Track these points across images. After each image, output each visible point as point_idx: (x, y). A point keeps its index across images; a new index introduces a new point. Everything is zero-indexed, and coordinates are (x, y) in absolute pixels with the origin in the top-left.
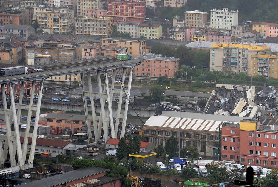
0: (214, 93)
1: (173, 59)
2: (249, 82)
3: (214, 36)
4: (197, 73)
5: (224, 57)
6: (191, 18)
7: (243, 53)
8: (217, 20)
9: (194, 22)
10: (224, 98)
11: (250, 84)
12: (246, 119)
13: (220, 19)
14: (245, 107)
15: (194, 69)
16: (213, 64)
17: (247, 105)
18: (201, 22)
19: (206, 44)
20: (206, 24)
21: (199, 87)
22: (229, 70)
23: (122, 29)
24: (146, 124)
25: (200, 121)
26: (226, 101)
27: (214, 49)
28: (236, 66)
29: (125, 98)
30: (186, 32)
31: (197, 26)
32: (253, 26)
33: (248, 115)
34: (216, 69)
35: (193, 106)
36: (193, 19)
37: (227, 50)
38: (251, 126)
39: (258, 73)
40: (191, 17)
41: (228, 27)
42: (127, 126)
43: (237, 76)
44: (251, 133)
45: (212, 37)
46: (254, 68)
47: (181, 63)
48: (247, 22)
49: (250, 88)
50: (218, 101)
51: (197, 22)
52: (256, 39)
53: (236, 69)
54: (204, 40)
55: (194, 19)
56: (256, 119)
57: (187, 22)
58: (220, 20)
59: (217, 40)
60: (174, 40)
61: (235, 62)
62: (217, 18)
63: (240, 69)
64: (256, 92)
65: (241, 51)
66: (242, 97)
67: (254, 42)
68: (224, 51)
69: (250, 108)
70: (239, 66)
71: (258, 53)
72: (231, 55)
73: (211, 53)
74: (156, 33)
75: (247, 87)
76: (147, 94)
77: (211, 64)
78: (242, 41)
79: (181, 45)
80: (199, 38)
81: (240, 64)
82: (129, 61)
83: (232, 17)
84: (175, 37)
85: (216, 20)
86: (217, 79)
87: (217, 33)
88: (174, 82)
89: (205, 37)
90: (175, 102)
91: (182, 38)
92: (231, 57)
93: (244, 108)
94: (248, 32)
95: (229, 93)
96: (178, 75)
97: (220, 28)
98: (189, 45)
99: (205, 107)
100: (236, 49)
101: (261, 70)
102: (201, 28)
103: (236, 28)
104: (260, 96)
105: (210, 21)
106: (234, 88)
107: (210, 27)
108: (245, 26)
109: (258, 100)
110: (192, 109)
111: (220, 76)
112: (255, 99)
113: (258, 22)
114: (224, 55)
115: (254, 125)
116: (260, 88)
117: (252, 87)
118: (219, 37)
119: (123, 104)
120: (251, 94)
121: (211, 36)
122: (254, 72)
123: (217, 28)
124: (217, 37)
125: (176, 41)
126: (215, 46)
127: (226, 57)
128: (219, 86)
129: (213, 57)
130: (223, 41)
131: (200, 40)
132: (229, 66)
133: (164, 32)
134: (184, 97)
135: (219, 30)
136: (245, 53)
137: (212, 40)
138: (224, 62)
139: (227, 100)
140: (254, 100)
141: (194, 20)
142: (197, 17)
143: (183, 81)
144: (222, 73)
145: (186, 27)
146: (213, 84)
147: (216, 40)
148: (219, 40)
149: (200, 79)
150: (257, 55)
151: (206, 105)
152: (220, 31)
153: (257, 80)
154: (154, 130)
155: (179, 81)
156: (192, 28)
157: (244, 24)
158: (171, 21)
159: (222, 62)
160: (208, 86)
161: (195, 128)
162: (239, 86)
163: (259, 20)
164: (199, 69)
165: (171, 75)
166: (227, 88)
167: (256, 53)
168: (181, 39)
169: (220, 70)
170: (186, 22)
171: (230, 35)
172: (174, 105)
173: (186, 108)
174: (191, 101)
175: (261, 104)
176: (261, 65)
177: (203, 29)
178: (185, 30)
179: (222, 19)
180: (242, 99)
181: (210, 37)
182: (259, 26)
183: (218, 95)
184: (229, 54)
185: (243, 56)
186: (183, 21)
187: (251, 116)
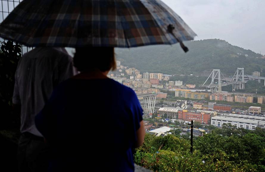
0: (176, 102)
1: (166, 93)
11: (185, 100)
12: (185, 109)
15: (171, 96)
18: (173, 84)
19: (174, 90)
21: (172, 101)
23: (153, 86)
24: (159, 110)
25: (173, 109)
27: (176, 91)
29: (154, 103)
32: (186, 85)
33: (185, 108)
34: (177, 96)
36: (171, 83)
37: (179, 91)
38: (186, 111)
39: (188, 97)
41: (180, 85)
42: (154, 110)
44: (186, 113)
47: (168, 94)
50: (177, 104)
52: (187, 88)
56: (187, 109)
57: (169, 84)
63: (183, 96)
66: (183, 103)
69: (186, 106)
71: (187, 92)
73: (176, 92)
74: (161, 87)
76: (159, 102)
77: (175, 95)
78: (183, 89)
80: (172, 88)
82: (155, 94)
85: (177, 83)
87: (177, 87)
90: (166, 104)
92: (181, 93)
93: (184, 106)
94: (185, 87)
95: (180, 102)
96: (167, 97)
97: (178, 85)
98: (170, 90)
99: (174, 106)
100: (182, 91)
103: (182, 86)
105: (175, 84)
109: (188, 104)
110: (171, 106)
111: (178, 98)
115: (187, 111)
116: (188, 101)
119: (153, 105)
120: (186, 102)
121: (175, 88)
125: (167, 89)
128: (177, 100)
132: (180, 95)
133: (164, 86)
134: (169, 103)
136: (184, 92)
139: (180, 104)
148: (177, 89)
153: (187, 99)
154: (161, 112)
155: (167, 99)
156: (170, 86)
157: (184, 85)
158: (165, 84)
159: (178, 94)
160: (175, 100)
161: (171, 111)
162: (183, 100)
165: (165, 98)
169: (178, 96)
171: (180, 87)
173: (169, 106)
176: (188, 95)
177: (173, 86)
182: (188, 85)
187: (186, 108)
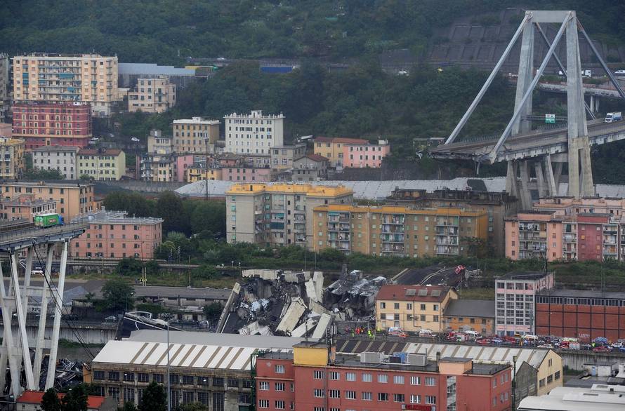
0: (237, 288)
1: (151, 221)
2: (310, 263)
3: (234, 170)
4: (200, 248)
5: (257, 213)
6: (186, 134)
7: (295, 204)
8: (239, 136)
9: (192, 142)
10: (259, 299)
11: (312, 268)
12: (306, 343)
13: (245, 133)
14: (303, 315)
15: (193, 239)
16: (234, 228)
17: (308, 311)
18: (206, 141)
19: (218, 186)
20: (217, 146)
21: (206, 277)
22: (268, 240)
23: (43, 162)
24: (97, 359)
25: (211, 349)
26: (263, 305)
27: (234, 197)
28: (282, 231)
29: (52, 305)
30: (175, 163)
31: (198, 150)
32: (315, 145)
33: (310, 333)
34: (241, 239)
35: (195, 317)
36: (189, 135)
37: (261, 199)
38: (318, 357)
39: (328, 244)
40: (186, 131)
41: (263, 151)
42: (59, 366)
43: (285, 252)
44: (318, 370)
45: (230, 171)
46: (321, 234)
47: (166, 228)
48: (303, 138)
49: (312, 276)
50: (247, 306)
51: (197, 142)
52: (321, 172)
53: (282, 236)
54: (213, 179)
55: (192, 135)
56: (326, 341)
57: (177, 143)
58: (245, 136)
59: (241, 179)
60: (150, 181)
61: (279, 222)
62: (240, 133)
63: (291, 236)
64: (326, 284)
65: (291, 199)
66: (296, 296)
67: (318, 179)
68: (256, 200)
69: (314, 318)
70: (289, 232)
71: (326, 202)
72: (271, 208)
73: (230, 205)
74: (113, 167)
75: (307, 274)
76: (99, 295)
77: (229, 229)
78: (293, 177)
79: (166, 191)
80: (203, 176)
81: (291, 227)
82: (58, 229)
83: (270, 130)
84: (152, 176)
85: (237, 135)
86: (242, 259)
87: (241, 164)
88: (153, 269)
89: (215, 172)
90: (156, 310)
91: (167, 176)
92: (272, 211)
93: (301, 318)
94: (305, 160)
95: (269, 288)
96: (161, 253)
97: (245, 152)
98: (182, 190)
99: (219, 319)
100: (282, 194)
101: (334, 238)
102: (207, 154)
103: (280, 152)
104: (333, 292)
105: (224, 139)
106: (279, 278)
107: (226, 150)
108: (297, 146)
109: (330, 300)
110: (194, 325)
111: (248, 253)
112: (323, 300)
113: (326, 136)
114: (256, 208)
115: (325, 352)
116: (334, 275)
117: (316, 273)
118: (244, 172)
119: (50, 318)
120: (315, 286)
121: (228, 170)
122: (321, 243)
123: (240, 152)
124: (241, 170)
125: (155, 182)
126: (238, 189)
127: (260, 212)
128: (248, 273)
129: (233, 214)
130: (253, 179)
131: (204, 179)
132: (268, 231)
133: (130, 164)
134: (175, 298)
135: (245, 156)
136: (300, 203)
137: (231, 178)
138: (256, 223)
139: (265, 302)
140: (321, 302)
141: (192, 139)
142: (197, 131)
143: (172, 265)
144: (253, 246)
145: (174, 152)
146: (235, 271)
147: (238, 178)
148: (244, 178)
149: (207, 261)
150: (324, 206)
151: (223, 315)
152: (247, 159)
153: (327, 259)
154: (114, 372)
155: (165, 265)
156: (187, 154)
157: (297, 143)
158: (144, 141)
159: (252, 224)
160: (225, 275)
161: (200, 364)
162: (290, 272)
163: (326, 133)
164: (204, 240)
165: (146, 254)
166: (264, 278)
167: (323, 203)
168: (165, 179)
169: (249, 240)
170: (174, 143)
171: (267, 167)
172: (155, 317)
173: (181, 322)
174: (190, 308)
175: (336, 310)
176: (334, 227)
177: (212, 155)
178: (173, 159)
179: (249, 133)
180: (297, 299)
181: (225, 171)
182: (329, 146)
183: (246, 293)
184: (268, 207)
185: (296, 208)
186: (170, 141)
187: (318, 335)
